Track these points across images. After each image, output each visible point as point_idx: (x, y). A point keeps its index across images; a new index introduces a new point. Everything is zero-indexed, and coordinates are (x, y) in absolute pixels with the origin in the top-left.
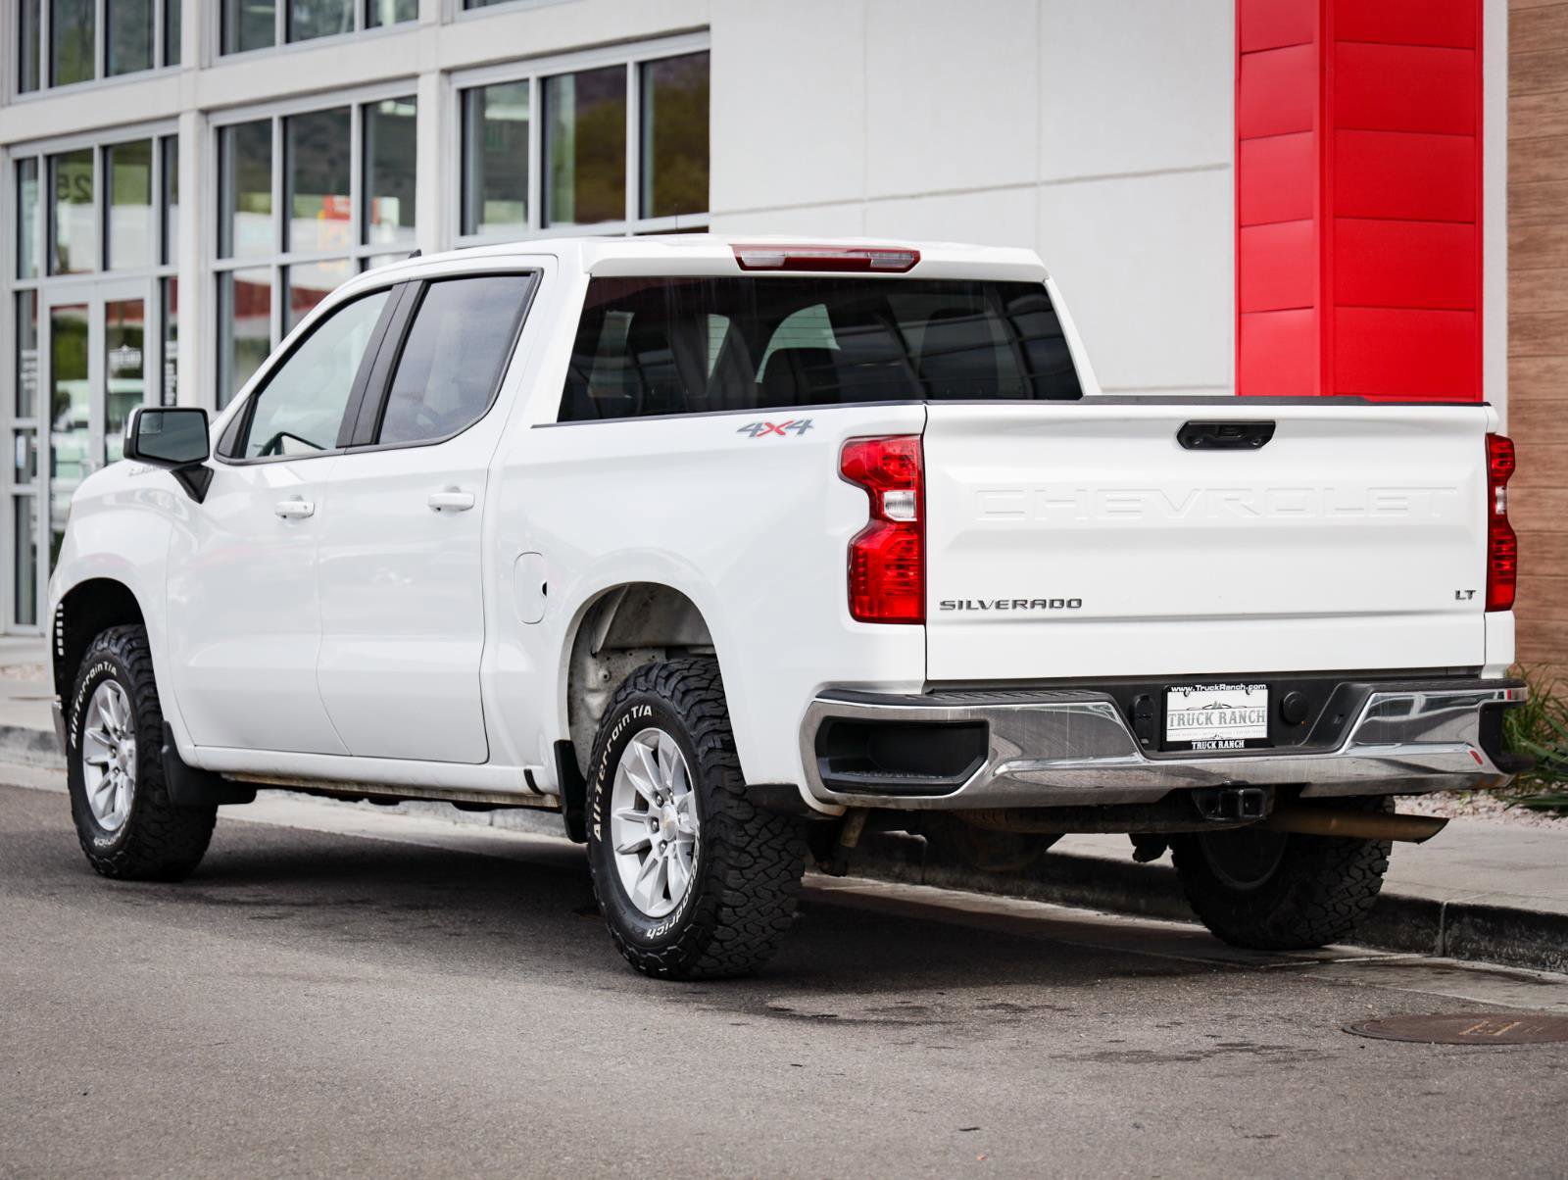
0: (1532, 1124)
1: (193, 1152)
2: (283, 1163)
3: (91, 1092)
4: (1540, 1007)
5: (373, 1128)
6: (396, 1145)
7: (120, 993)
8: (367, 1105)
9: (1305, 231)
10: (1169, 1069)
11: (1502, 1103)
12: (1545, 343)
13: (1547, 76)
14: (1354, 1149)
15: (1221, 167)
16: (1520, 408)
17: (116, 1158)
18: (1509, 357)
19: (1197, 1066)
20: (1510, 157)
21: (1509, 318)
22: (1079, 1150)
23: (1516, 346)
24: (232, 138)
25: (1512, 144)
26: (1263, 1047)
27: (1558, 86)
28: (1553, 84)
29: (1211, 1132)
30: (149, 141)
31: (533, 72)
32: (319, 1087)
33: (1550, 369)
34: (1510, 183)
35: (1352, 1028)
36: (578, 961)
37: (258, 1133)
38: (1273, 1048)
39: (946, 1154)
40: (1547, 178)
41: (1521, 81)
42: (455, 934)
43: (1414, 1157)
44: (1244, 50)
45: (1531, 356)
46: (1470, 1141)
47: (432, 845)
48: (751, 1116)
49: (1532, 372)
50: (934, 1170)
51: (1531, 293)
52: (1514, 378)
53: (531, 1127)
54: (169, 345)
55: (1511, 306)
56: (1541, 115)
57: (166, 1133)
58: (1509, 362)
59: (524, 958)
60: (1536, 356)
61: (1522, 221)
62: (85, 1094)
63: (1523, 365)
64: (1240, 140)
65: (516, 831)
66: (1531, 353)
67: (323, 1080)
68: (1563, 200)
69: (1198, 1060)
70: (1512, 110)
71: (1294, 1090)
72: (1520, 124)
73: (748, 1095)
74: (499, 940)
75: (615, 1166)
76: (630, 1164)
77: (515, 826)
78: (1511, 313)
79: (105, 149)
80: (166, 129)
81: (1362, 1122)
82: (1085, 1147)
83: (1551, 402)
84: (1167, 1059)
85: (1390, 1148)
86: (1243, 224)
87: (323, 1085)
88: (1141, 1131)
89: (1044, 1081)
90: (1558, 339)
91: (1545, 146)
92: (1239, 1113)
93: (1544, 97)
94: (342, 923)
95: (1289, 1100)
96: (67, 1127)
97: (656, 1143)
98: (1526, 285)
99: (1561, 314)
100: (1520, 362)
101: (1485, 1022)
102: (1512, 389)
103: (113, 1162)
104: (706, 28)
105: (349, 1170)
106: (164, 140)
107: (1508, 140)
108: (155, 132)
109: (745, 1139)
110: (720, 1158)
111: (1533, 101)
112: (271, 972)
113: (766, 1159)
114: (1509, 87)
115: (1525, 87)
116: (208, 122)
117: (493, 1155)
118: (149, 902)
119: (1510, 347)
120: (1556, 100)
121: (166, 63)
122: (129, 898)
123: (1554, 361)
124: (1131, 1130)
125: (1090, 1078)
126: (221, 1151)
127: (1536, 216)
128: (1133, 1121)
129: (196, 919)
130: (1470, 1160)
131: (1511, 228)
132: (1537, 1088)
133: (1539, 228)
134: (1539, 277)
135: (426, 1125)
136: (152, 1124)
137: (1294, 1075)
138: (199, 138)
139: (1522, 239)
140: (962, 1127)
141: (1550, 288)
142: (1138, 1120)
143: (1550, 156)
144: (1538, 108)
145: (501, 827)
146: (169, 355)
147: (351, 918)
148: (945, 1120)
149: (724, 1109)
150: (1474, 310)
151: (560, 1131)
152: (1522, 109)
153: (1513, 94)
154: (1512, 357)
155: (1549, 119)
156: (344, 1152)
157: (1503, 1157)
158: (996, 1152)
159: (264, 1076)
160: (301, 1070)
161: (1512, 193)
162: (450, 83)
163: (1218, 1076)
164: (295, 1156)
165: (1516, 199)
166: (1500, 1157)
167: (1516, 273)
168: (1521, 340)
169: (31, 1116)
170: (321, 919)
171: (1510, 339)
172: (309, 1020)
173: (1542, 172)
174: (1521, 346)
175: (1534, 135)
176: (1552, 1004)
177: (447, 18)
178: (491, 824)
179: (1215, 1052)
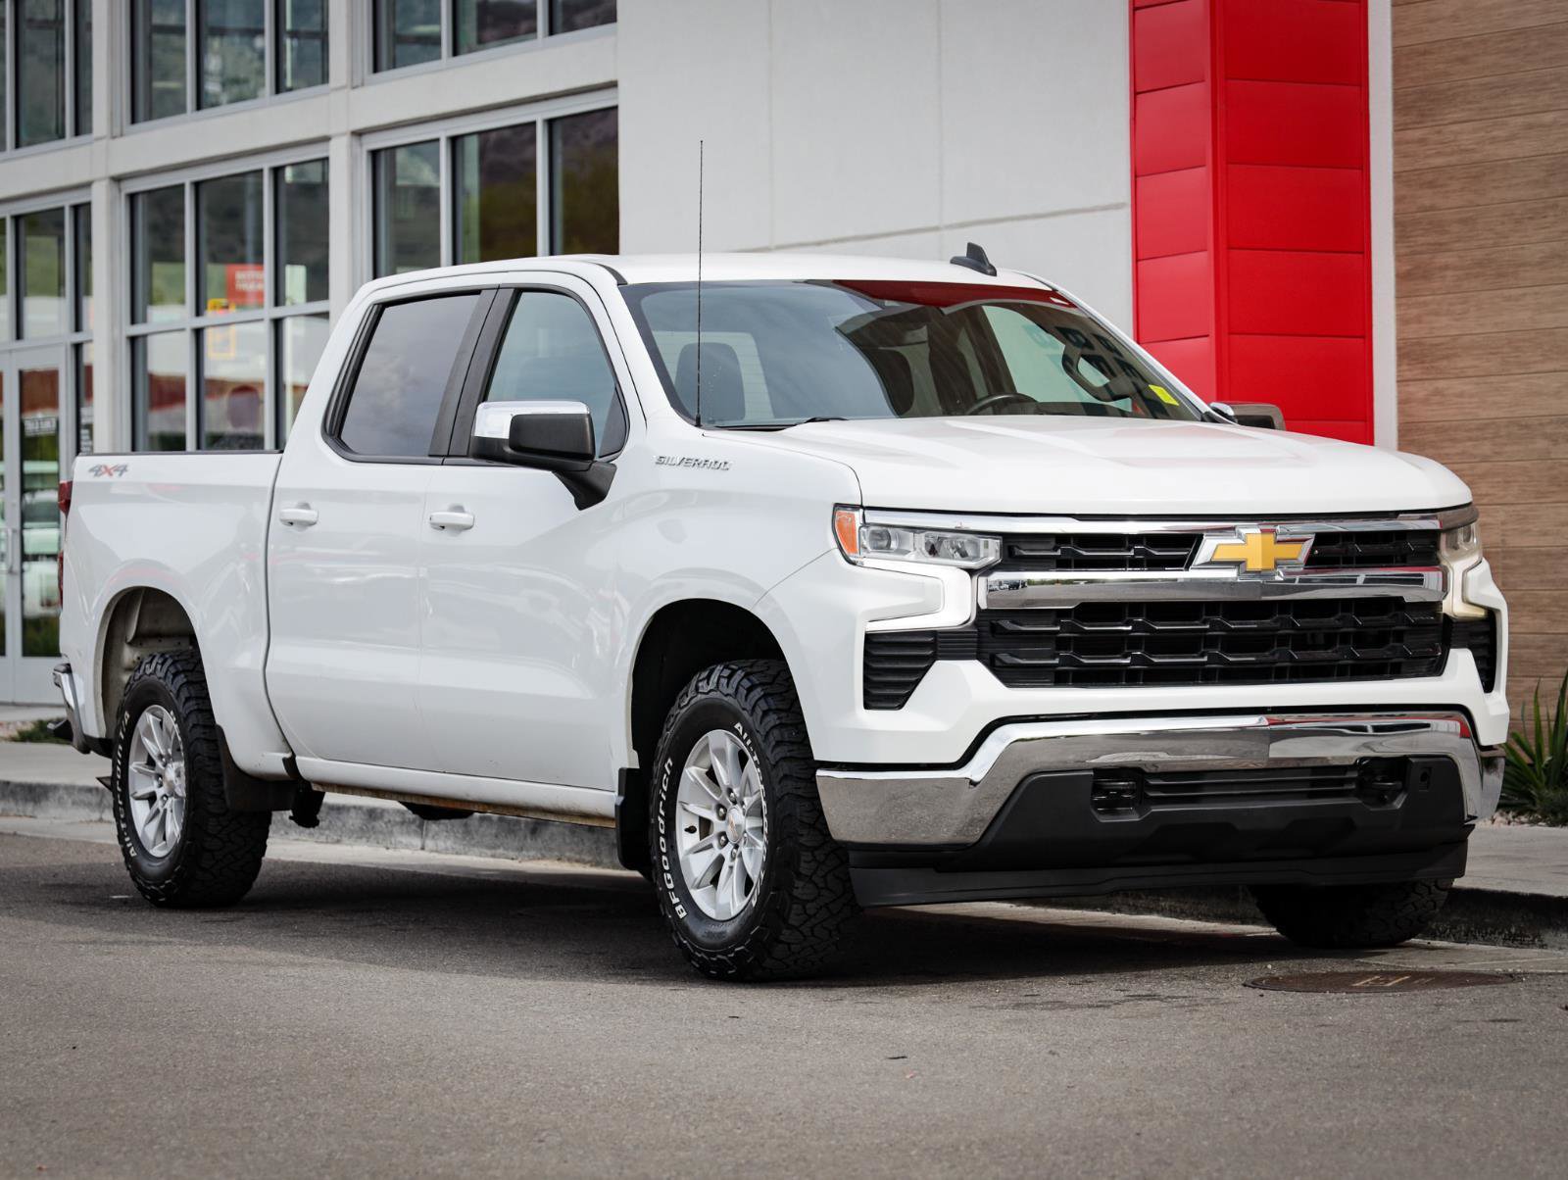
0: (1417, 1045)
1: (183, 1086)
2: (266, 1092)
3: (80, 1046)
4: (1429, 967)
5: (345, 1066)
6: (371, 1078)
7: (91, 976)
8: (338, 1049)
9: (1200, 263)
10: (1081, 1014)
11: (1390, 1031)
12: (1432, 367)
13: (1430, 110)
14: (1252, 1066)
15: (1118, 206)
16: (1410, 430)
17: (113, 1091)
18: (1398, 381)
19: (1106, 1011)
20: (1396, 190)
21: (1397, 344)
22: (999, 1070)
23: (1404, 371)
24: (144, 203)
25: (1398, 177)
26: (1169, 997)
27: (1442, 120)
28: (1438, 118)
29: (1121, 1056)
30: (61, 209)
31: (443, 132)
32: (291, 1039)
33: (1437, 392)
34: (1396, 213)
35: (1253, 983)
36: (520, 948)
37: (240, 1072)
38: (1179, 997)
39: (877, 1074)
40: (1432, 208)
41: (1405, 115)
42: (401, 930)
43: (1308, 1069)
44: (1138, 91)
45: (1420, 380)
46: (1360, 1058)
47: (367, 866)
48: (695, 1052)
49: (1421, 394)
50: (867, 1085)
51: (1418, 320)
52: (1403, 402)
53: (492, 1063)
54: (84, 411)
55: (1399, 332)
56: (1426, 147)
57: (155, 1074)
58: (1398, 386)
59: (468, 946)
60: (1426, 379)
61: (1408, 250)
62: (74, 1048)
63: (1412, 388)
64: (1136, 176)
65: (447, 853)
66: (1419, 377)
67: (294, 1034)
68: (1447, 228)
69: (1108, 1007)
70: (1397, 143)
71: (1197, 1026)
72: (1404, 157)
73: (691, 1038)
74: (442, 933)
75: (573, 1089)
76: (588, 1087)
77: (447, 849)
78: (1399, 340)
79: (17, 219)
80: (78, 198)
81: (1260, 1047)
82: (1005, 1068)
83: (1439, 424)
84: (1079, 1006)
85: (1285, 1064)
86: (1139, 258)
87: (295, 1038)
88: (1056, 1056)
89: (965, 1024)
90: (1445, 363)
91: (1430, 177)
92: (1146, 1044)
93: (1426, 131)
94: (291, 924)
95: (1193, 1033)
96: (61, 1070)
97: (609, 1072)
98: (1414, 312)
99: (1448, 339)
100: (1408, 385)
101: (1376, 977)
102: (1401, 412)
103: (111, 1094)
104: (613, 85)
105: (329, 1095)
106: (76, 208)
107: (1395, 173)
108: (67, 201)
109: (692, 1067)
110: (669, 1081)
111: (1417, 134)
112: (230, 959)
113: (712, 1081)
114: (1394, 121)
115: (1409, 121)
116: (120, 190)
117: (460, 1083)
118: (104, 912)
119: (1399, 371)
120: (1439, 132)
121: (77, 133)
122: (83, 909)
123: (1441, 384)
124: (1047, 1055)
125: (1008, 1021)
126: (209, 1085)
127: (1422, 245)
128: (1049, 1049)
129: (151, 923)
130: (1359, 1071)
131: (1398, 258)
132: (1423, 1020)
133: (1425, 256)
134: (1425, 304)
135: (395, 1064)
136: (140, 1067)
137: (1197, 1015)
138: (112, 204)
139: (1408, 267)
140: (891, 1056)
141: (1437, 314)
142: (1053, 1049)
143: (1436, 187)
144: (1422, 141)
145: (432, 851)
146: (84, 421)
147: (299, 920)
148: (874, 1052)
149: (670, 1048)
150: (1363, 337)
151: (520, 1065)
152: (1408, 142)
153: (1398, 128)
154: (1401, 382)
155: (1434, 151)
156: (322, 1083)
157: (1390, 1069)
158: (923, 1073)
159: (238, 1033)
160: (271, 1028)
161: (1399, 224)
162: (361, 145)
163: (1127, 1017)
164: (278, 1087)
165: (1403, 229)
166: (1387, 1068)
167: (1404, 301)
168: (1409, 365)
169: (28, 1064)
170: (272, 921)
171: (1399, 365)
172: (273, 993)
173: (1427, 202)
174: (1410, 370)
175: (1418, 167)
176: (1440, 964)
177: (357, 81)
178: (423, 849)
179: (1124, 1001)
